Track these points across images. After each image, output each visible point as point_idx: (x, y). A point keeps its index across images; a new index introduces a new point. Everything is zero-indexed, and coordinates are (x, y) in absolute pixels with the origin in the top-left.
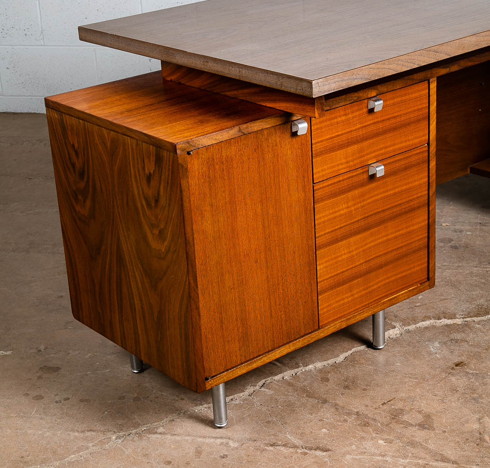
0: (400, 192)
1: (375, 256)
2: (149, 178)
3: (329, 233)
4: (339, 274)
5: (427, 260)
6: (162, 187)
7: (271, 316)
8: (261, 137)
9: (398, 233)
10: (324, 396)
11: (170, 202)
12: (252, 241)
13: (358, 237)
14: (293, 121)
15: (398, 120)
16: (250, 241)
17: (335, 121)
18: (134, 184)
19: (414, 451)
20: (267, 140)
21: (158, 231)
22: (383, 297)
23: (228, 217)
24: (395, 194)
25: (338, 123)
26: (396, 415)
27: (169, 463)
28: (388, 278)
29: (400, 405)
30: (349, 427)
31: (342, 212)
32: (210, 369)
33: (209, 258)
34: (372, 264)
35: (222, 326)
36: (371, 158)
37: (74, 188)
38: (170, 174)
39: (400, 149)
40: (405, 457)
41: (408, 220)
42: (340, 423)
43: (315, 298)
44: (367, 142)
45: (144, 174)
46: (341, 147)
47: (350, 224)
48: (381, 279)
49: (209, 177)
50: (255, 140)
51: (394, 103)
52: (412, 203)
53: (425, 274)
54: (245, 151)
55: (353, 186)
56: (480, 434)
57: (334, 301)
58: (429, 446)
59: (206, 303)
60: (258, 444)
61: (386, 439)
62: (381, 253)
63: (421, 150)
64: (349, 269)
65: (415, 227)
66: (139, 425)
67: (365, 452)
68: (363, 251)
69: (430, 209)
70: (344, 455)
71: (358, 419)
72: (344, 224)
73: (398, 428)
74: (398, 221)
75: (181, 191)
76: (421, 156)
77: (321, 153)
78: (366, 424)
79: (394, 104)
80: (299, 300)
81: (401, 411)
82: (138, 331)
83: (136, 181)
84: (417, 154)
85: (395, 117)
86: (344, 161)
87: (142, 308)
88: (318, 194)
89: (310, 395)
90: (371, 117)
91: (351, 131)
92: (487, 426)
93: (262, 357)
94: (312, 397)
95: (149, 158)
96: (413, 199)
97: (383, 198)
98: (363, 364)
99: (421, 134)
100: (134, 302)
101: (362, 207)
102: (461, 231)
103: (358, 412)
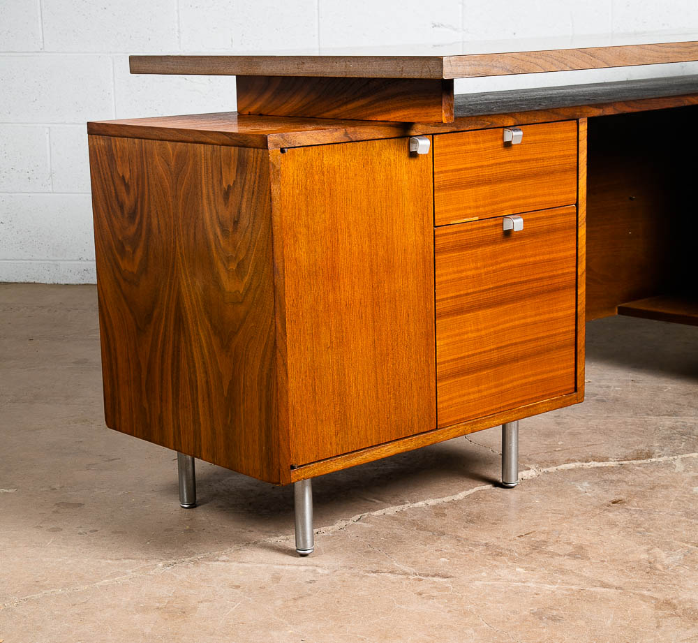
0: (543, 262)
1: (509, 342)
2: (227, 194)
3: (452, 298)
4: (464, 357)
5: (574, 362)
6: (245, 200)
7: (377, 397)
8: (372, 149)
9: (538, 318)
10: (441, 530)
11: (254, 219)
12: (356, 288)
13: (488, 312)
14: (411, 137)
15: (540, 164)
16: (353, 287)
17: (463, 148)
18: (206, 208)
19: (564, 578)
20: (379, 154)
21: (236, 265)
22: (519, 402)
23: (328, 248)
24: (535, 263)
25: (466, 152)
26: (537, 547)
27: (238, 587)
28: (525, 377)
29: (542, 537)
30: (476, 557)
31: (469, 273)
32: (297, 455)
33: (301, 298)
34: (506, 352)
35: (314, 397)
36: (507, 208)
37: (120, 238)
38: (257, 178)
39: (541, 203)
40: (553, 583)
41: (551, 302)
42: (463, 553)
43: (433, 384)
44: (502, 186)
45: (221, 190)
46: (470, 184)
47: (479, 292)
48: (516, 376)
49: (306, 189)
50: (364, 151)
51: (536, 140)
52: (556, 281)
53: (571, 382)
54: (352, 164)
55: (483, 241)
56: (650, 563)
57: (457, 393)
58: (584, 574)
59: (296, 362)
60: (356, 571)
61: (526, 568)
62: (518, 340)
63: (567, 211)
64: (476, 354)
65: (560, 314)
66: (194, 553)
67: (499, 579)
68: (495, 332)
69: (579, 293)
70: (472, 581)
71: (487, 549)
72: (472, 290)
73: (542, 558)
74: (538, 300)
75: (271, 200)
76: (567, 219)
77: (445, 188)
78: (499, 554)
79: (535, 142)
80: (413, 383)
81: (545, 543)
82: (199, 419)
83: (209, 204)
84: (563, 215)
85: (536, 160)
86: (472, 204)
87: (207, 382)
88: (439, 242)
89: (420, 528)
90: (506, 153)
91: (482, 166)
92: (658, 556)
93: (364, 452)
94: (425, 530)
95: (229, 165)
96: (558, 275)
97: (520, 265)
98: (490, 501)
99: (569, 189)
100: (196, 377)
101: (494, 271)
102: (608, 387)
103: (486, 543)
